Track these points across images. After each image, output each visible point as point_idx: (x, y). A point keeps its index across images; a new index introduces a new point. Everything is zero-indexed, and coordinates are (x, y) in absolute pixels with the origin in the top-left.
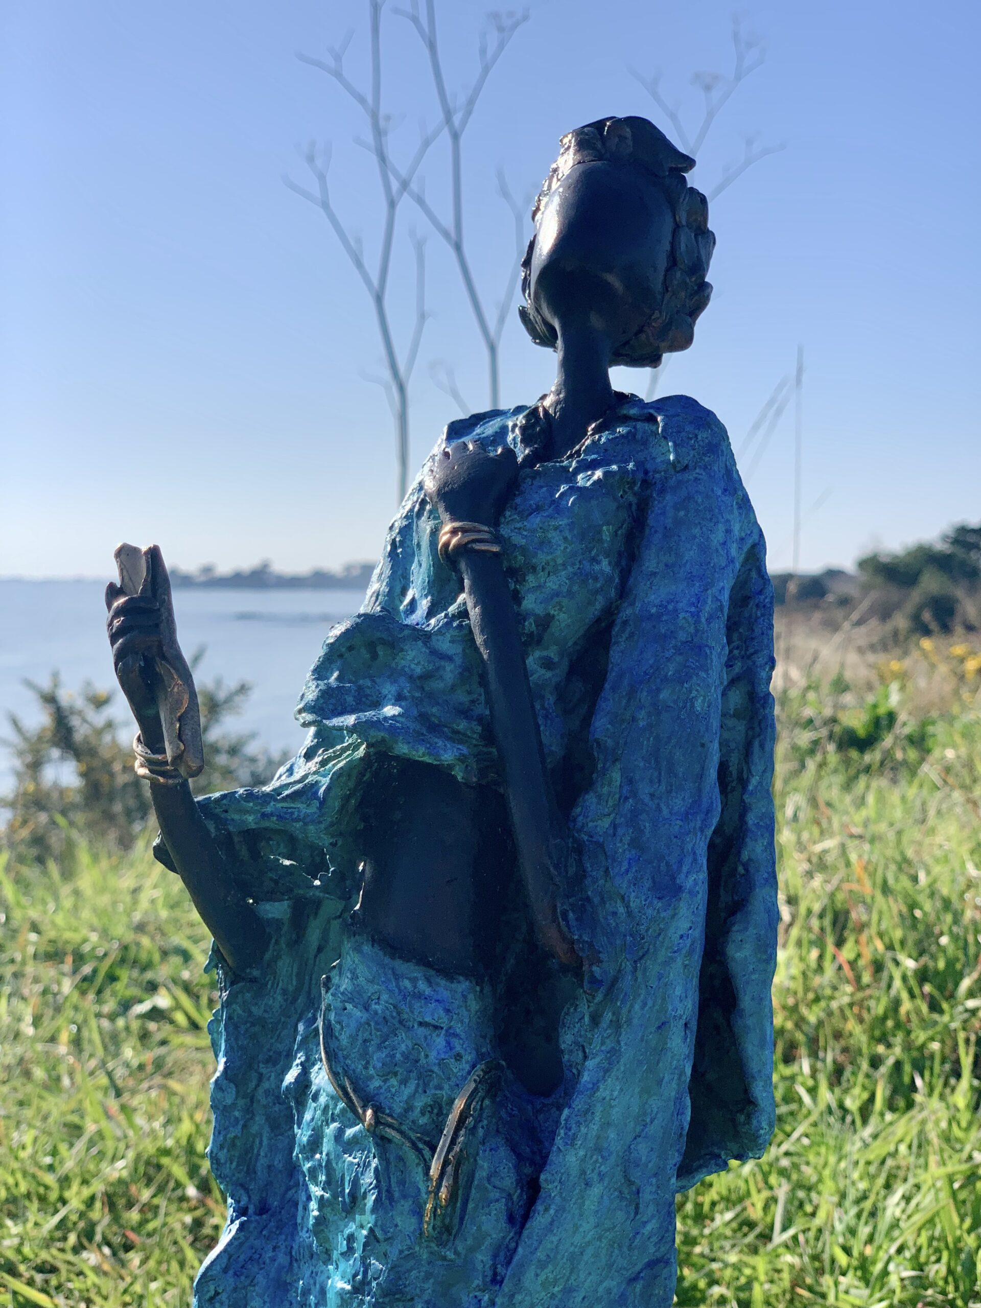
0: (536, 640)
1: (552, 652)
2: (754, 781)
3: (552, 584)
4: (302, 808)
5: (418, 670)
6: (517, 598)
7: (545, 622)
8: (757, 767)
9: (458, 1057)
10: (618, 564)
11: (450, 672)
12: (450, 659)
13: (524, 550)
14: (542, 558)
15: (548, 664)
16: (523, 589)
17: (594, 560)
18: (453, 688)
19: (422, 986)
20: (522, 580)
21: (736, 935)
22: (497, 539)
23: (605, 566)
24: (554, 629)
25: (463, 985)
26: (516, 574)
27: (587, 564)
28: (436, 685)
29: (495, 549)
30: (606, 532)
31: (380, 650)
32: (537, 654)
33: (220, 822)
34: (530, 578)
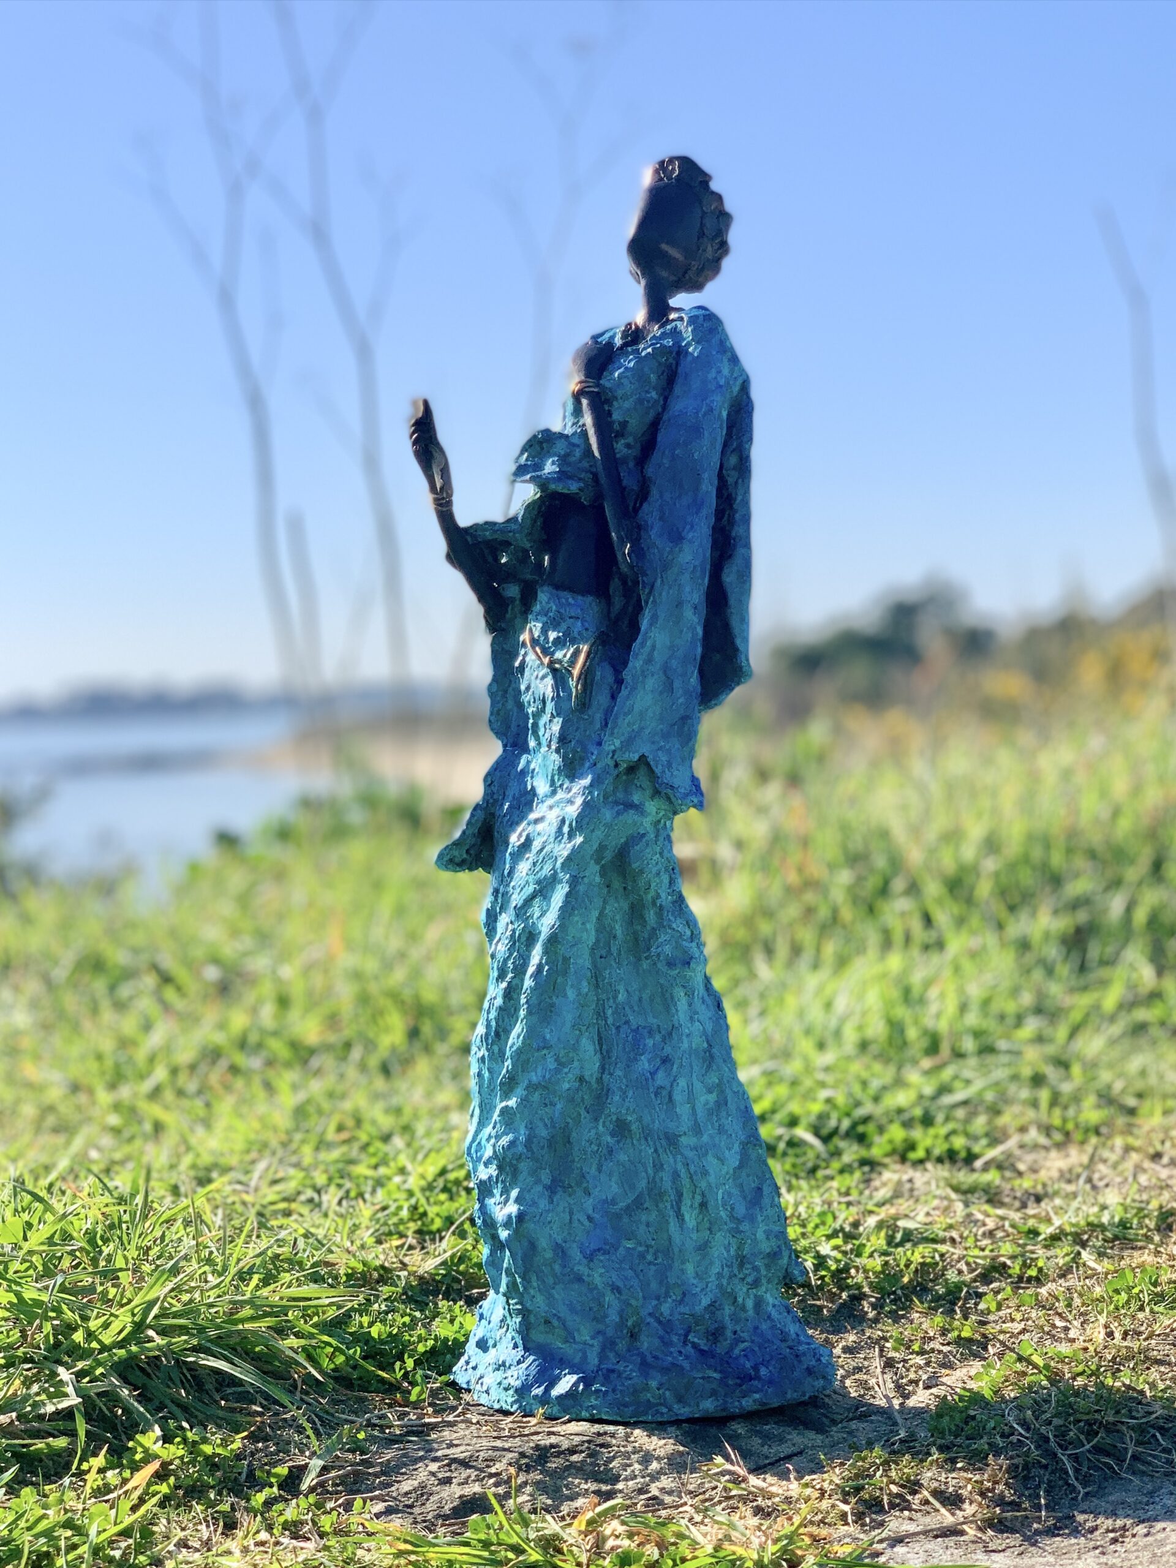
0: (620, 434)
1: (630, 440)
2: (739, 498)
3: (627, 405)
4: (513, 527)
5: (562, 453)
6: (610, 414)
7: (624, 424)
8: (740, 491)
9: (587, 629)
10: (661, 394)
11: (578, 453)
12: (578, 446)
13: (610, 389)
14: (620, 393)
15: (628, 446)
16: (613, 410)
17: (647, 392)
18: (580, 461)
19: (570, 600)
20: (611, 405)
21: (726, 571)
22: (598, 385)
23: (654, 394)
24: (630, 428)
25: (590, 598)
26: (608, 401)
27: (643, 394)
28: (572, 459)
29: (596, 390)
30: (653, 377)
31: (545, 445)
32: (623, 441)
33: (474, 536)
34: (615, 403)
